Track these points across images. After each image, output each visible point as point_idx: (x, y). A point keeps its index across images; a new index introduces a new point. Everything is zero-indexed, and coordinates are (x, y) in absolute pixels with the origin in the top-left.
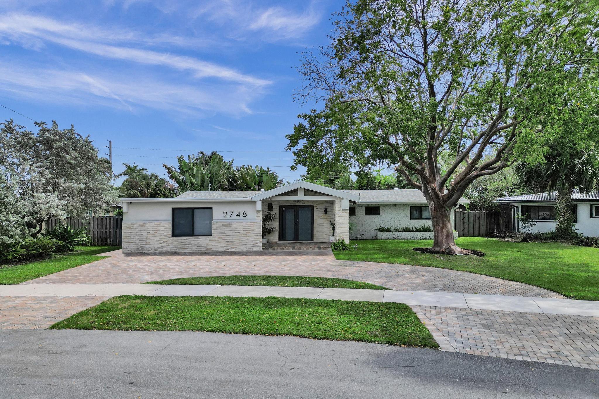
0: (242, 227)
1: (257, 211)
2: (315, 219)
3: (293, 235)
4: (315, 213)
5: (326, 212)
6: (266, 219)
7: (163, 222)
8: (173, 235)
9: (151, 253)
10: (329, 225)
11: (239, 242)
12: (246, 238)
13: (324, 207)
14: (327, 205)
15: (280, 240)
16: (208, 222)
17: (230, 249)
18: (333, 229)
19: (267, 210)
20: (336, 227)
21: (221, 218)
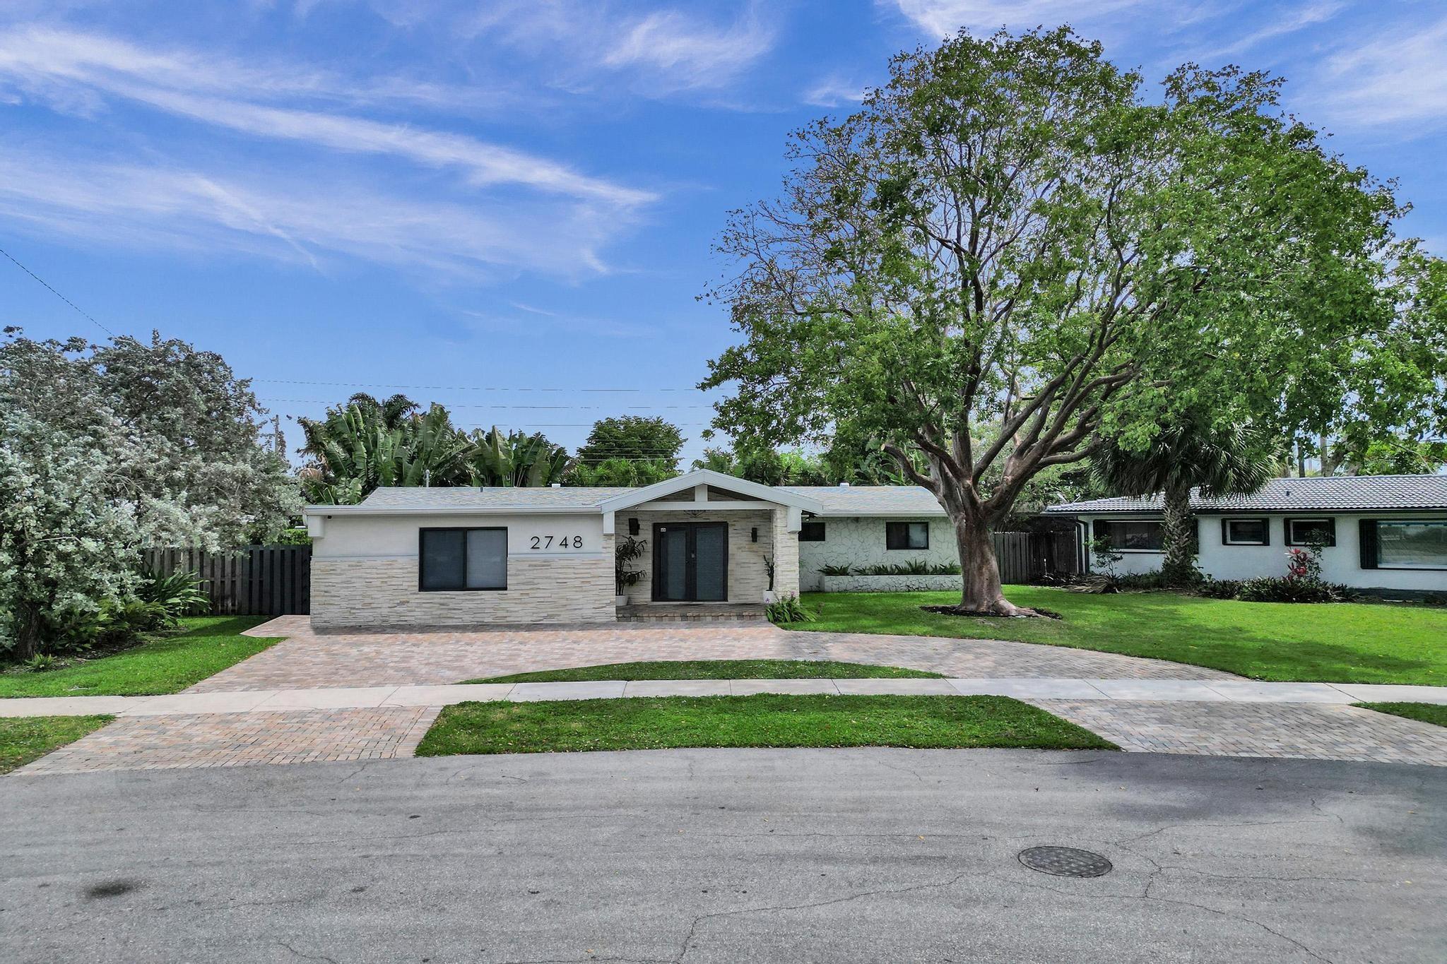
0: (572, 570)
1: (605, 535)
2: (730, 552)
3: (682, 588)
4: (730, 540)
5: (754, 536)
6: (625, 552)
7: (400, 560)
8: (423, 587)
9: (373, 627)
10: (762, 566)
11: (564, 602)
12: (579, 596)
13: (751, 526)
14: (756, 522)
15: (654, 599)
16: (498, 559)
17: (545, 617)
18: (771, 575)
19: (626, 532)
20: (777, 570)
21: (526, 551)
